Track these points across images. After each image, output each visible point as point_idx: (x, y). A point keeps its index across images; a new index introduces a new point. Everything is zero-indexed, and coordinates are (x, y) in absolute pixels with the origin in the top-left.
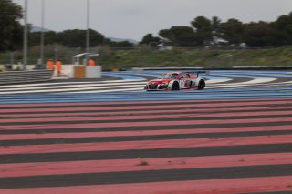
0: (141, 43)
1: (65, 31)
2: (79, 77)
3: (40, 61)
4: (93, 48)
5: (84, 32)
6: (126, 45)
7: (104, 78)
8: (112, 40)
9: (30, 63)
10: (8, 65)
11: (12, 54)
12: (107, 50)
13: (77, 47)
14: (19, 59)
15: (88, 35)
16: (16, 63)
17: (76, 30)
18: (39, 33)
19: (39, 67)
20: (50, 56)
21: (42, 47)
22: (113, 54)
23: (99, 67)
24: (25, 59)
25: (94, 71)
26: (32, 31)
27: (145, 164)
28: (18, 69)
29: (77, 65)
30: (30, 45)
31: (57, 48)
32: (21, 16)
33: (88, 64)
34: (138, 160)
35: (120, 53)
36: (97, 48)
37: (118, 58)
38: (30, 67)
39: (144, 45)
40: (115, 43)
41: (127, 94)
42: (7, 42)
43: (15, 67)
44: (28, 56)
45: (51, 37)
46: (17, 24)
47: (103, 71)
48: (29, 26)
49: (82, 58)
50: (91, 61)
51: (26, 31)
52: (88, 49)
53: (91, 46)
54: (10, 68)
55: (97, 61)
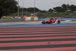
0: (48, 11)
1: (29, 8)
2: (32, 20)
3: (22, 16)
5: (33, 8)
6: (45, 12)
7: (39, 20)
8: (41, 10)
9: (19, 16)
10: (14, 17)
11: (15, 14)
12: (39, 13)
13: (32, 12)
14: (17, 15)
15: (35, 9)
16: (16, 16)
17: (32, 8)
18: (22, 8)
19: (22, 17)
21: (22, 12)
22: (41, 14)
23: (37, 17)
24: (18, 15)
26: (20, 8)
27: (49, 43)
28: (16, 18)
29: (32, 17)
30: (19, 12)
31: (27, 12)
32: (17, 4)
33: (35, 17)
34: (48, 42)
35: (43, 14)
36: (37, 13)
37: (42, 15)
38: (20, 18)
40: (42, 11)
43: (15, 17)
44: (19, 14)
45: (25, 10)
46: (16, 6)
48: (19, 7)
49: (33, 15)
50: (36, 16)
51: (18, 8)
52: (34, 13)
53: (35, 12)
54: (14, 18)
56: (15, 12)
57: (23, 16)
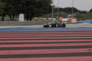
1: (65, 8)
2: (69, 22)
3: (57, 17)
4: (74, 13)
5: (71, 8)
6: (85, 12)
9: (54, 18)
10: (47, 18)
11: (48, 15)
12: (78, 14)
13: (69, 13)
14: (51, 16)
17: (69, 8)
18: (57, 8)
19: (57, 19)
20: (60, 16)
21: (58, 13)
22: (80, 15)
23: (76, 19)
24: (53, 16)
25: (74, 20)
26: (55, 8)
27: (90, 50)
28: (50, 20)
29: (69, 18)
30: (54, 12)
31: (63, 13)
32: (51, 3)
33: (72, 18)
34: (88, 49)
35: (83, 15)
36: (75, 13)
37: (82, 16)
39: (90, 12)
41: (84, 28)
42: (47, 11)
43: (49, 19)
45: (61, 10)
46: (50, 6)
47: (77, 20)
48: (54, 6)
49: (70, 16)
50: (74, 18)
51: (53, 8)
52: (72, 13)
53: (74, 12)
54: (48, 19)
55: (75, 17)
56: (48, 13)
57: (59, 18)
